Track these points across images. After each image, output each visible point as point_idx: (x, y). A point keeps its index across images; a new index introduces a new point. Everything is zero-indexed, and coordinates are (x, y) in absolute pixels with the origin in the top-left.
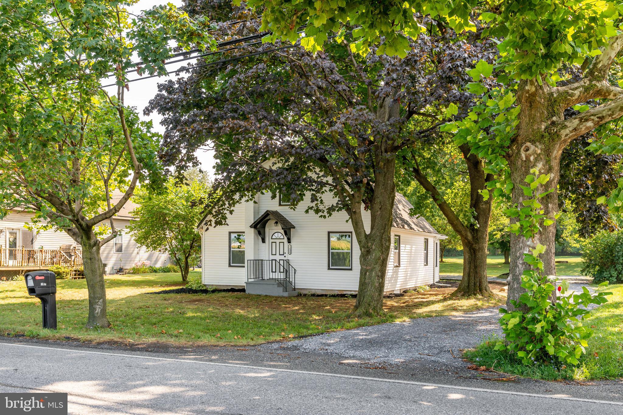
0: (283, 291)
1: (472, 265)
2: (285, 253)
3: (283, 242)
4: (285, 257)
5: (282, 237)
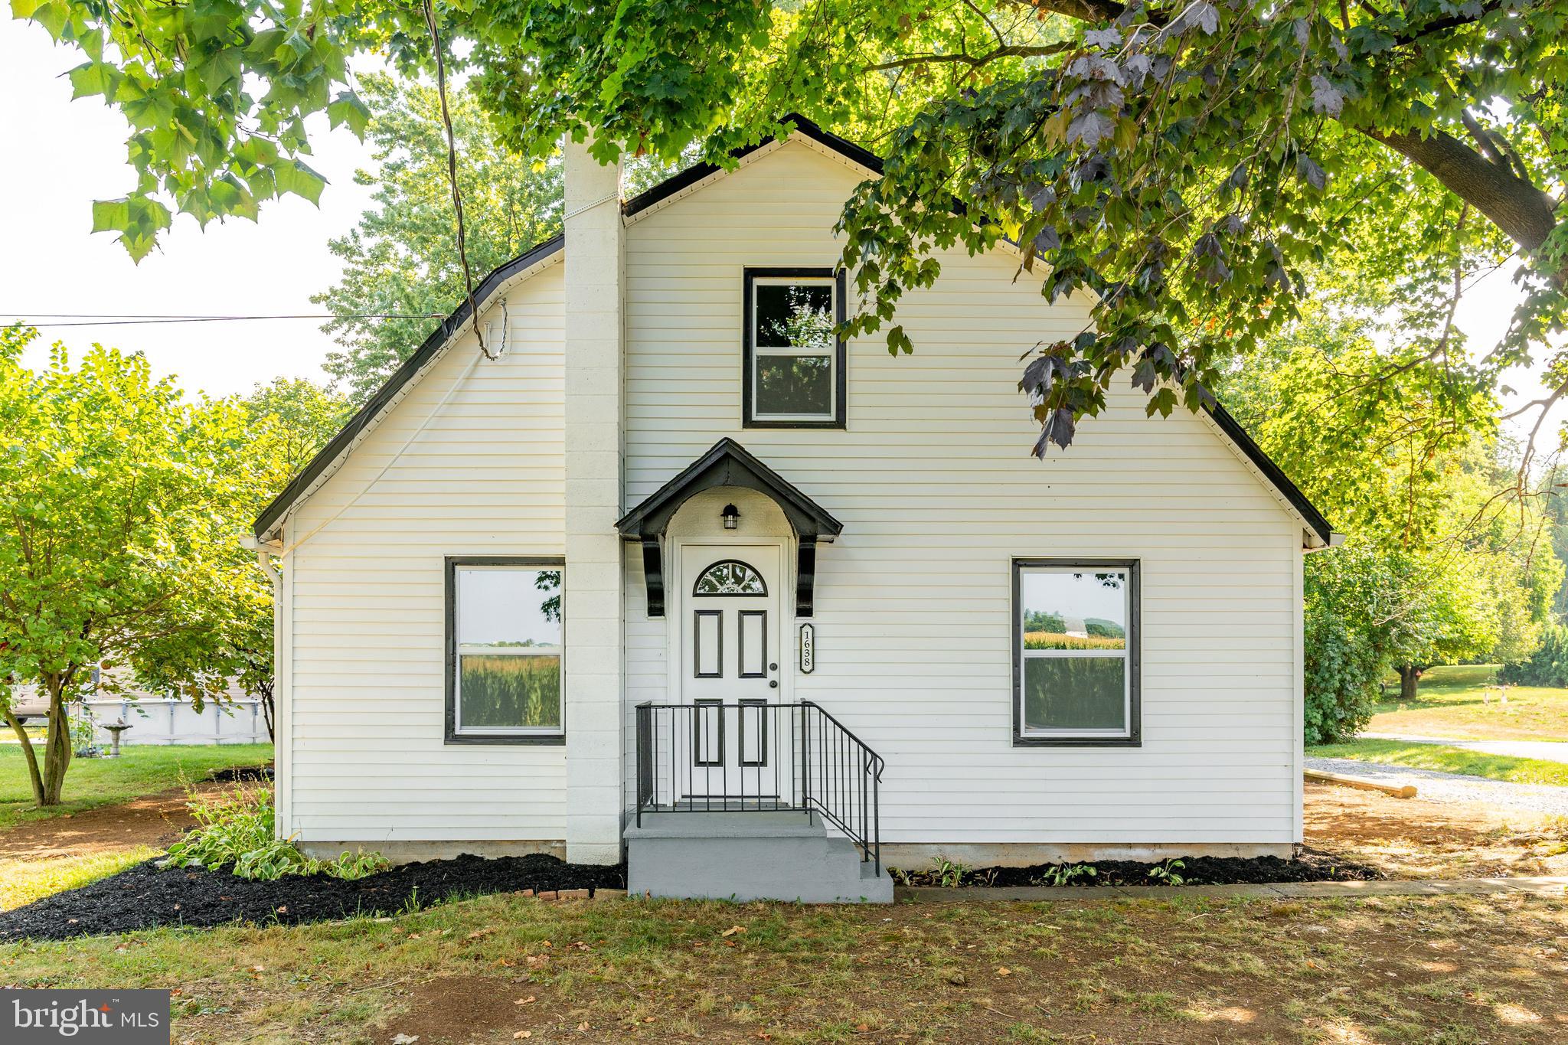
0: (864, 874)
2: (774, 667)
3: (763, 613)
4: (774, 685)
5: (755, 586)
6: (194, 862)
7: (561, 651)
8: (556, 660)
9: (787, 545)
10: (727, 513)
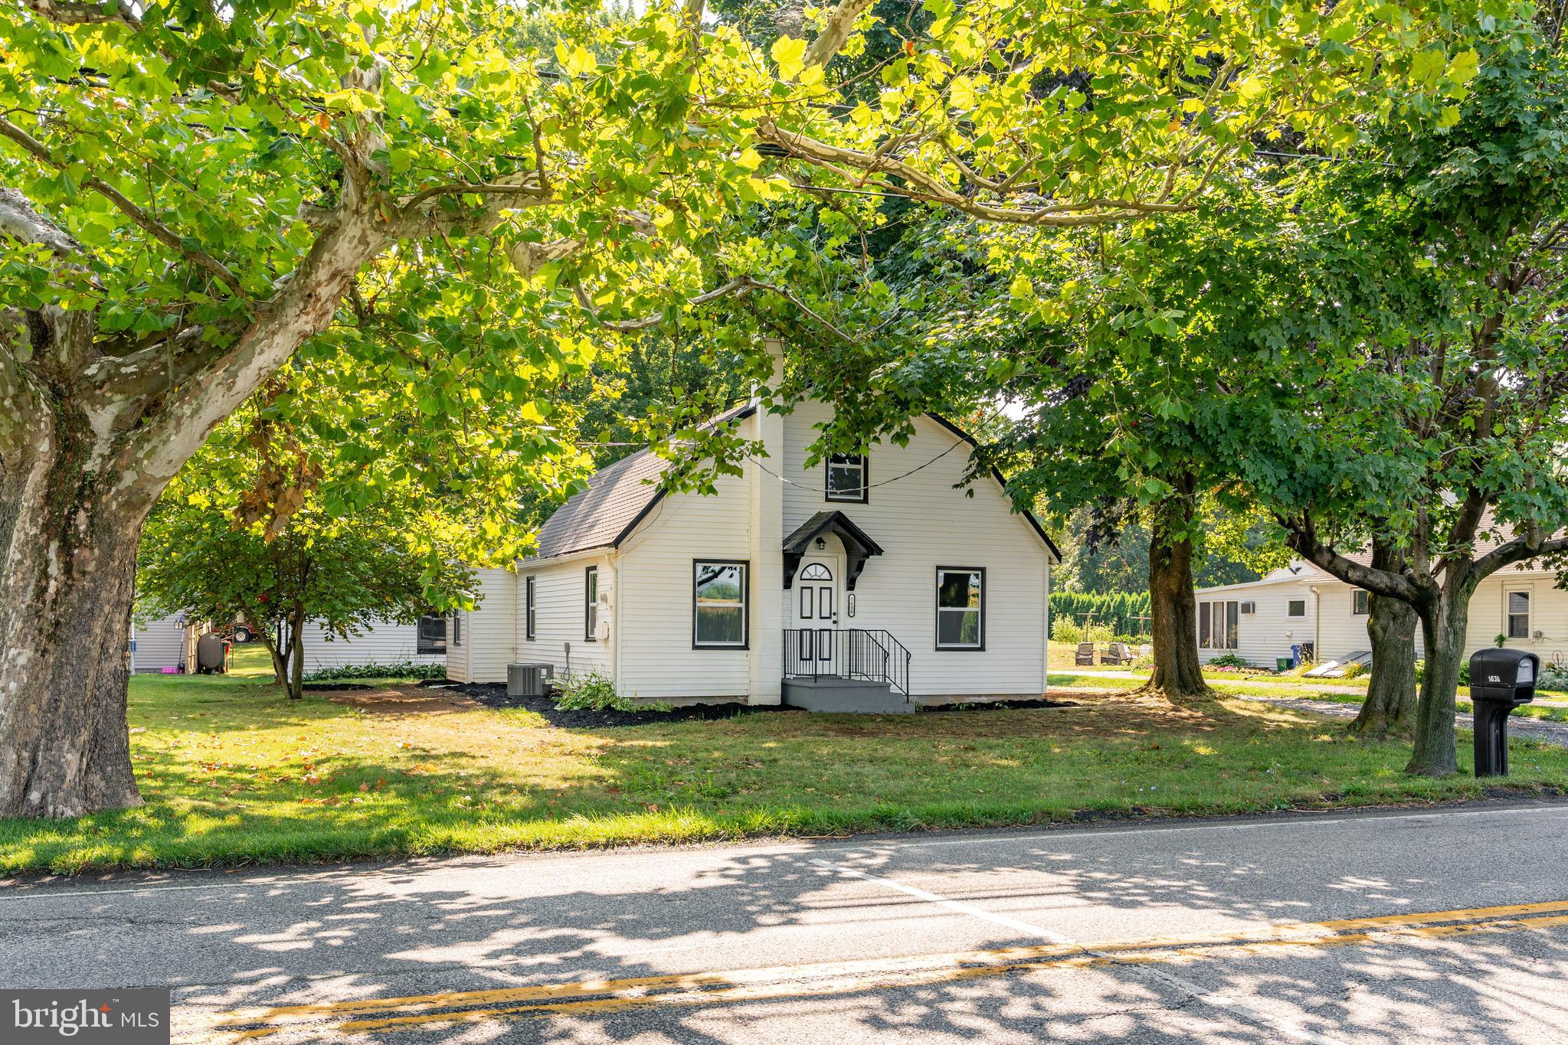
1: (1182, 636)
2: (834, 615)
3: (830, 589)
4: (835, 622)
5: (826, 576)
6: (576, 708)
7: (743, 605)
8: (740, 609)
9: (843, 557)
10: (820, 541)
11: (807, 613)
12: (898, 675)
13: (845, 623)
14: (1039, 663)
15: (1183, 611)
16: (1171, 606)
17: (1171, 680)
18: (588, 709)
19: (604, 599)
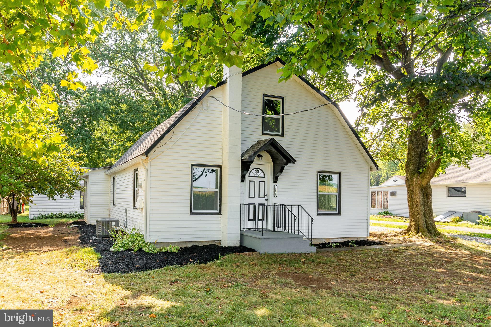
2: (266, 195)
3: (264, 182)
4: (266, 200)
5: (262, 175)
6: (122, 249)
7: (218, 190)
8: (216, 193)
9: (271, 165)
10: (259, 156)
11: (252, 195)
12: (307, 231)
13: (272, 201)
14: (366, 221)
15: (427, 196)
16: (421, 193)
17: (424, 229)
18: (130, 250)
19: (141, 186)
